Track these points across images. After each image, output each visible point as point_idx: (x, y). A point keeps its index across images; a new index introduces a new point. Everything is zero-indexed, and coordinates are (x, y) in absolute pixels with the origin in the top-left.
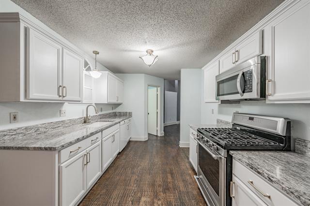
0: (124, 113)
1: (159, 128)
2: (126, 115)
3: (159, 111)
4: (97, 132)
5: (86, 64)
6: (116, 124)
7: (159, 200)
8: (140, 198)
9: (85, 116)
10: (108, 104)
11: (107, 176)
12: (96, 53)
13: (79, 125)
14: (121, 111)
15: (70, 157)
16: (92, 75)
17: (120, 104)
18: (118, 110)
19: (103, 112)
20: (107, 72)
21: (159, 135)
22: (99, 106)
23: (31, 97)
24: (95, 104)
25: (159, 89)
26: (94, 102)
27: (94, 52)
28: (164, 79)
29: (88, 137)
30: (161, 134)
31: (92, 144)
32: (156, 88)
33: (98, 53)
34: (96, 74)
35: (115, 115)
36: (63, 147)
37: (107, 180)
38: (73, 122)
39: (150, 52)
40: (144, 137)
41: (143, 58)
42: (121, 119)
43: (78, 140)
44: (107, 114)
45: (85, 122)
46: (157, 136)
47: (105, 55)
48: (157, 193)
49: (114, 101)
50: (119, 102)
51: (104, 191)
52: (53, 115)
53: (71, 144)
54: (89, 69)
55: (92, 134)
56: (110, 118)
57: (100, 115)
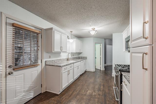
0: (83, 57)
1: (101, 66)
2: (84, 58)
3: (101, 56)
4: (72, 64)
5: (68, 36)
6: (79, 61)
7: (95, 93)
8: (87, 91)
9: (67, 58)
10: (76, 53)
11: (75, 82)
12: (71, 32)
13: (65, 61)
14: (82, 56)
15: (64, 70)
16: (70, 41)
17: (81, 53)
18: (80, 56)
19: (74, 57)
20: (76, 39)
21: (102, 69)
22: (73, 54)
23: (55, 51)
24: (71, 53)
25: (101, 44)
26: (70, 52)
27: (70, 32)
28: (105, 39)
29: (69, 65)
30: (103, 69)
31: (71, 68)
32: (100, 44)
33: (72, 32)
34: (71, 41)
35: (79, 58)
36: (63, 66)
37: (75, 83)
38: (64, 59)
39: (94, 29)
40: (93, 70)
41: (90, 32)
42: (82, 60)
43: (66, 65)
44: (75, 58)
45: (67, 60)
46: (100, 70)
47: (75, 32)
48: (95, 91)
49: (78, 51)
50: (81, 52)
51: (74, 86)
52: (58, 57)
53: (64, 66)
54: (69, 38)
55: (70, 64)
56: (77, 59)
57: (73, 58)
